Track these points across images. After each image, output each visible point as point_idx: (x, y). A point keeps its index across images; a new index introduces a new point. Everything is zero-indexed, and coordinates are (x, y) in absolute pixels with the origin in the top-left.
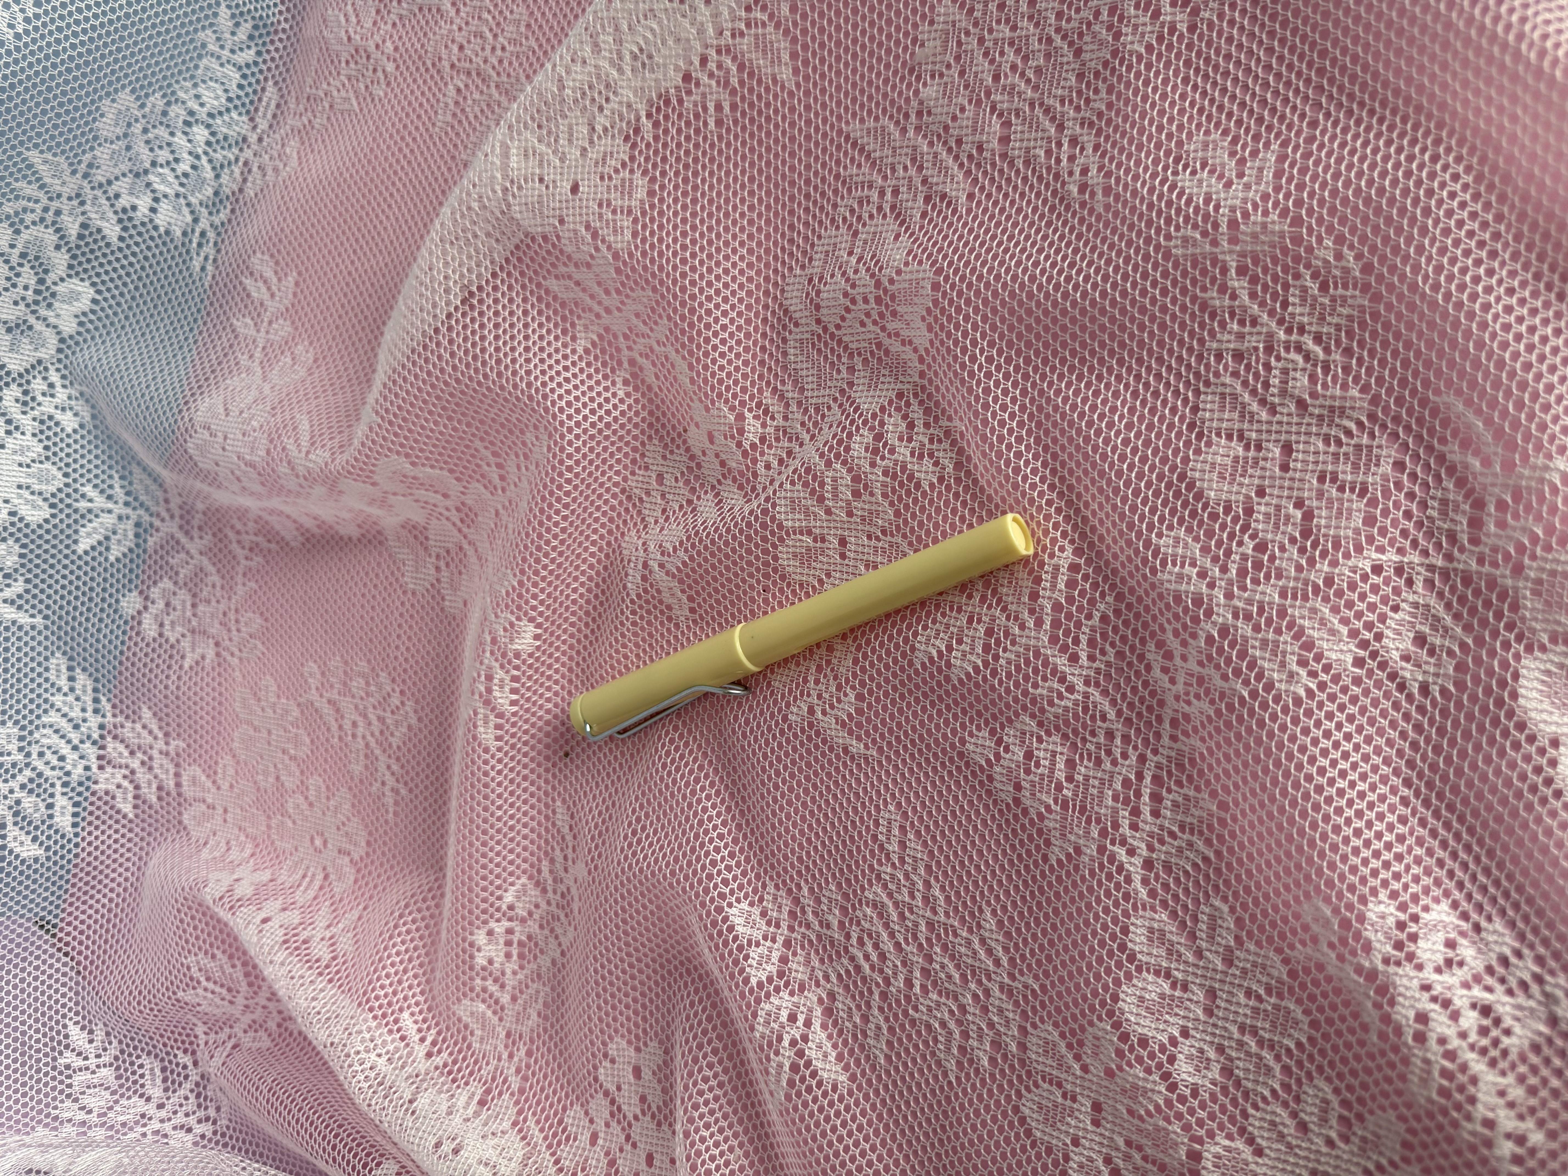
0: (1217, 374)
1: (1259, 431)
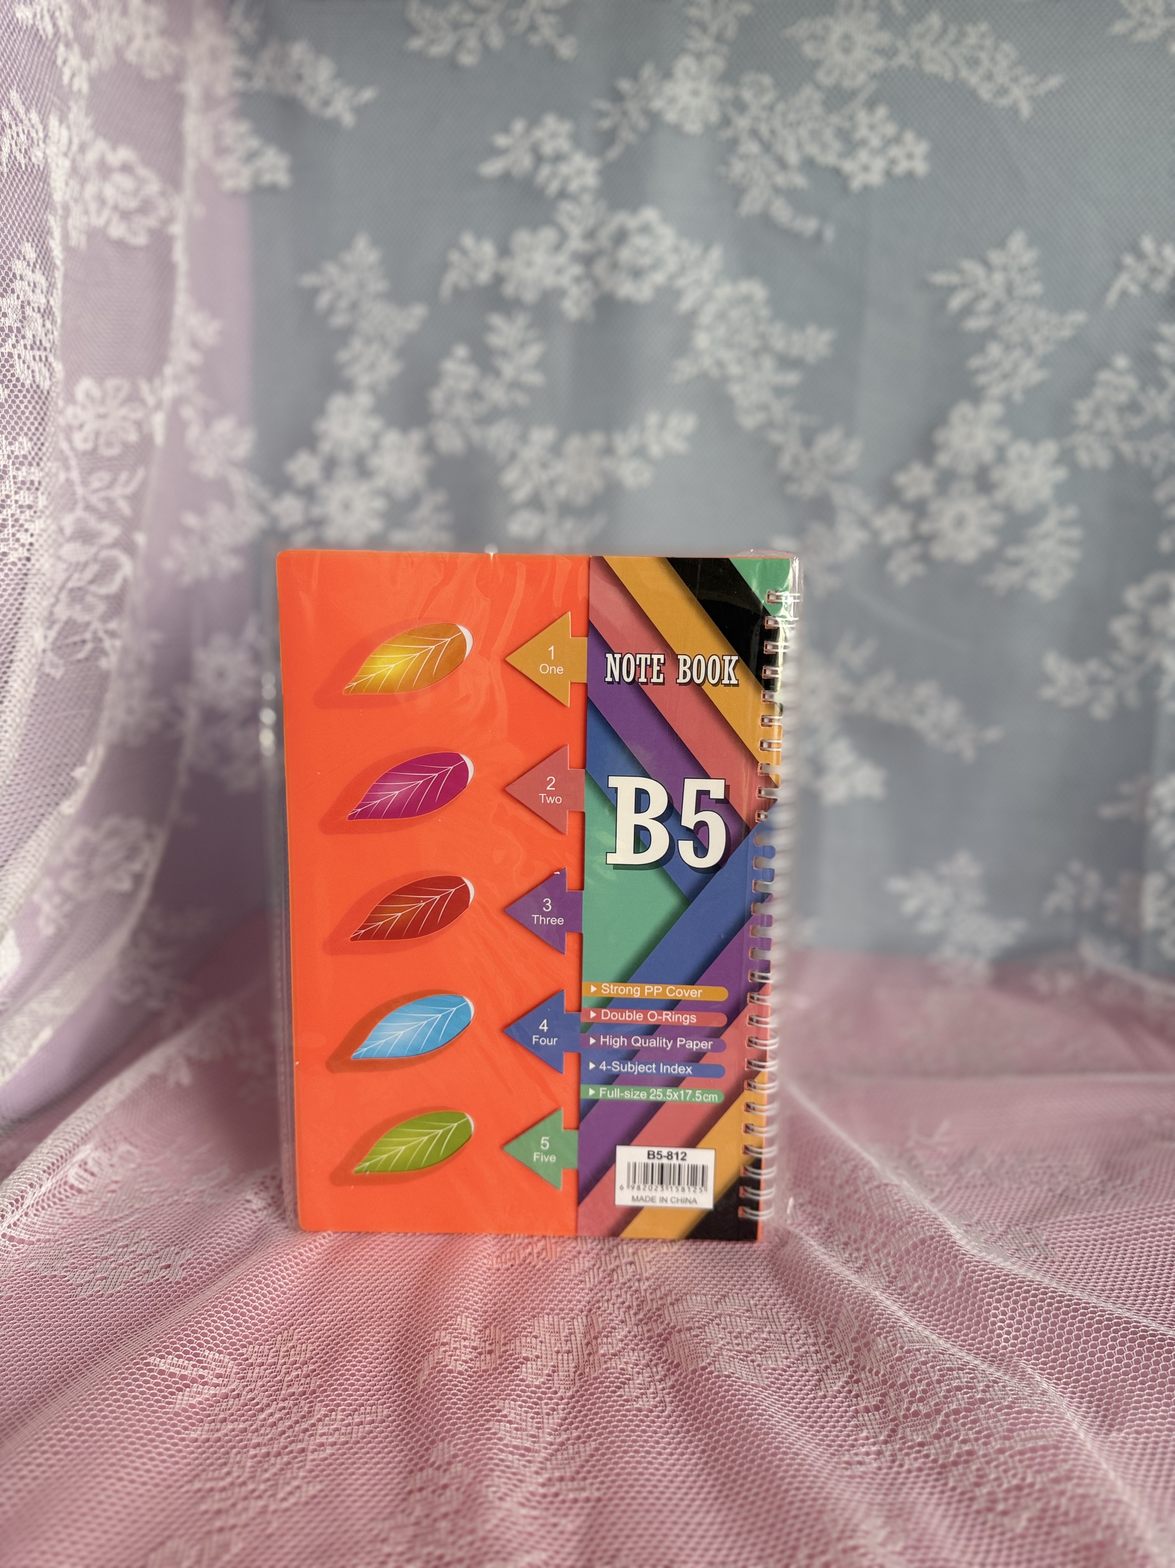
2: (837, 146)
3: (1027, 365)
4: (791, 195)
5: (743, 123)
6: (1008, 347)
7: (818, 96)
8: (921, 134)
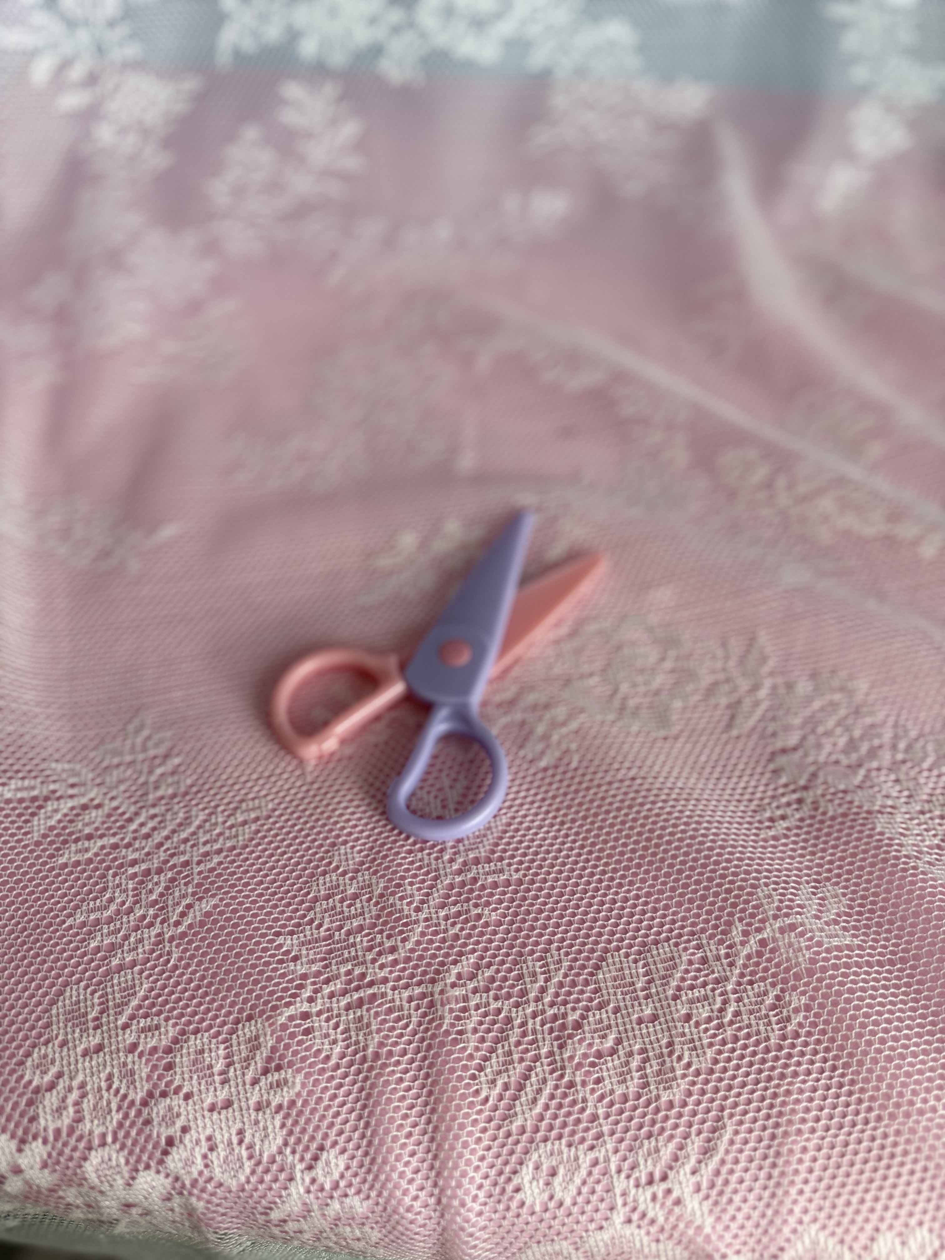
0: (685, 949)
1: (658, 993)
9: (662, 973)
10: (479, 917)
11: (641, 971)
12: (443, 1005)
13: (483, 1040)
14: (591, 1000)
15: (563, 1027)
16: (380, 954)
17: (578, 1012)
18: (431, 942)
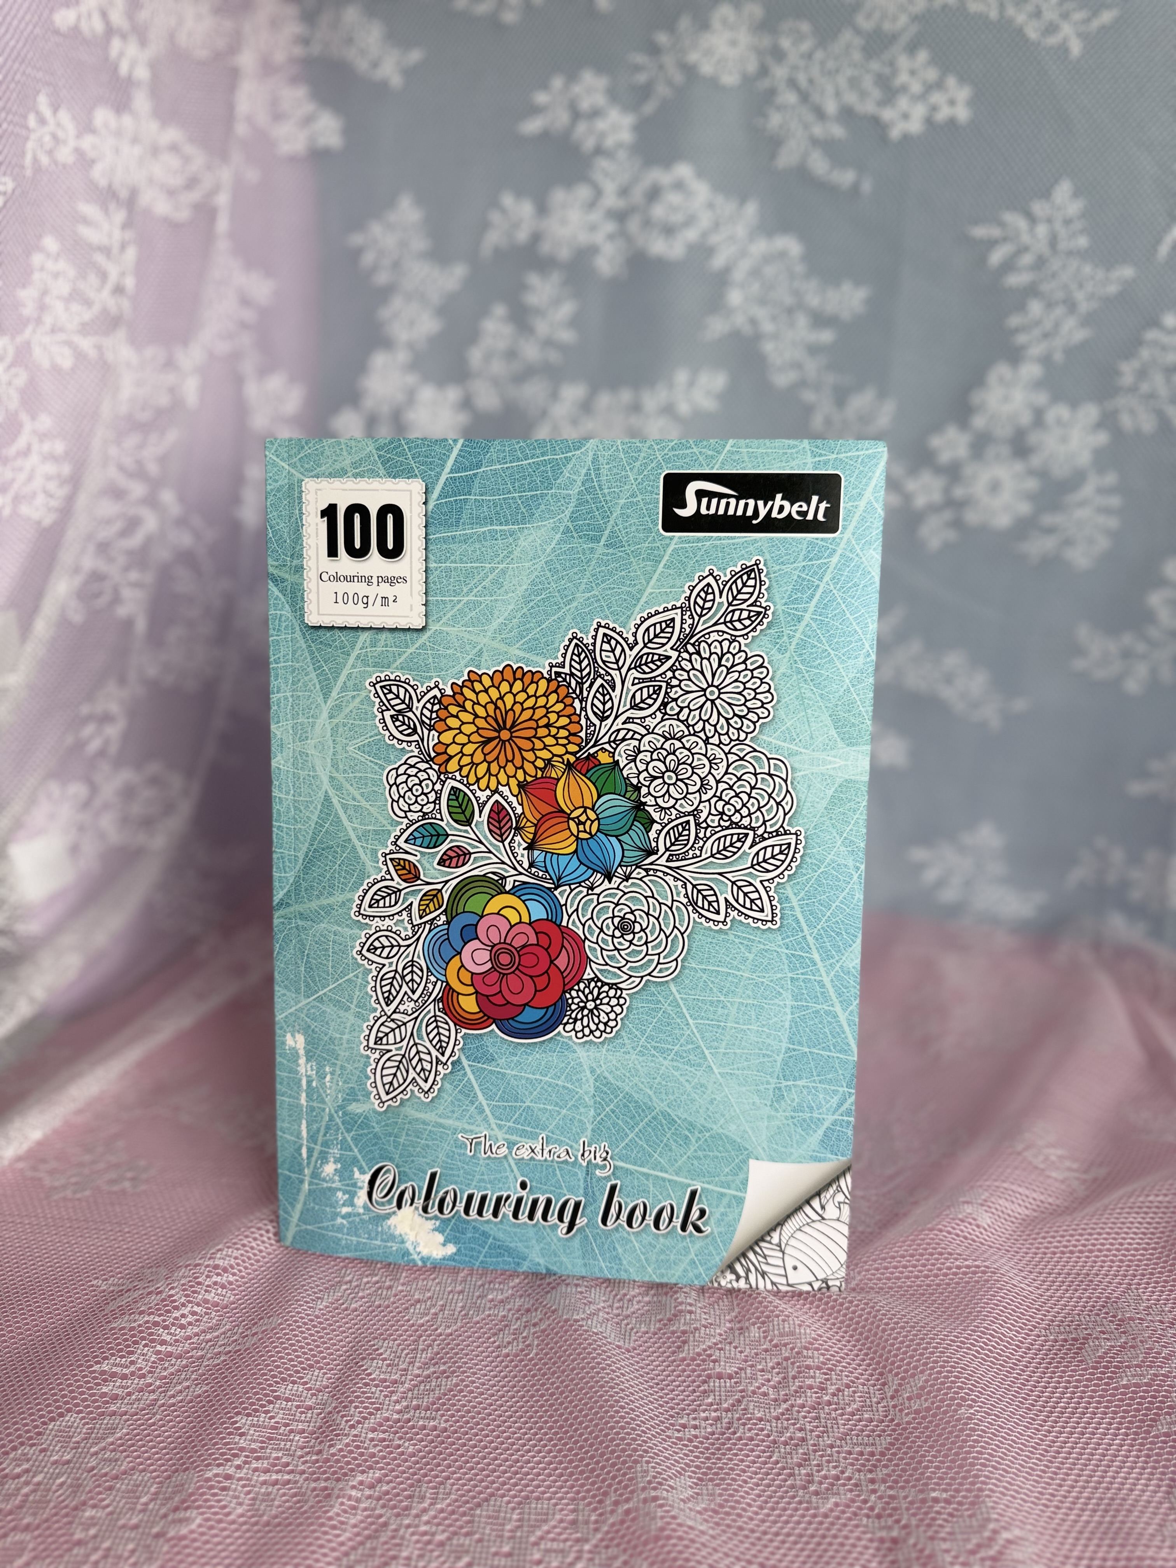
0: (562, 1510)
1: (521, 1537)
2: (876, 93)
3: (1070, 323)
4: (828, 146)
5: (780, 72)
6: (1050, 305)
7: (858, 41)
8: (962, 80)
9: (532, 1523)
10: (399, 1446)
11: (515, 1517)
12: (338, 1497)
13: (358, 1534)
14: (461, 1527)
15: (429, 1542)
16: (308, 1453)
17: (446, 1535)
18: (351, 1452)
